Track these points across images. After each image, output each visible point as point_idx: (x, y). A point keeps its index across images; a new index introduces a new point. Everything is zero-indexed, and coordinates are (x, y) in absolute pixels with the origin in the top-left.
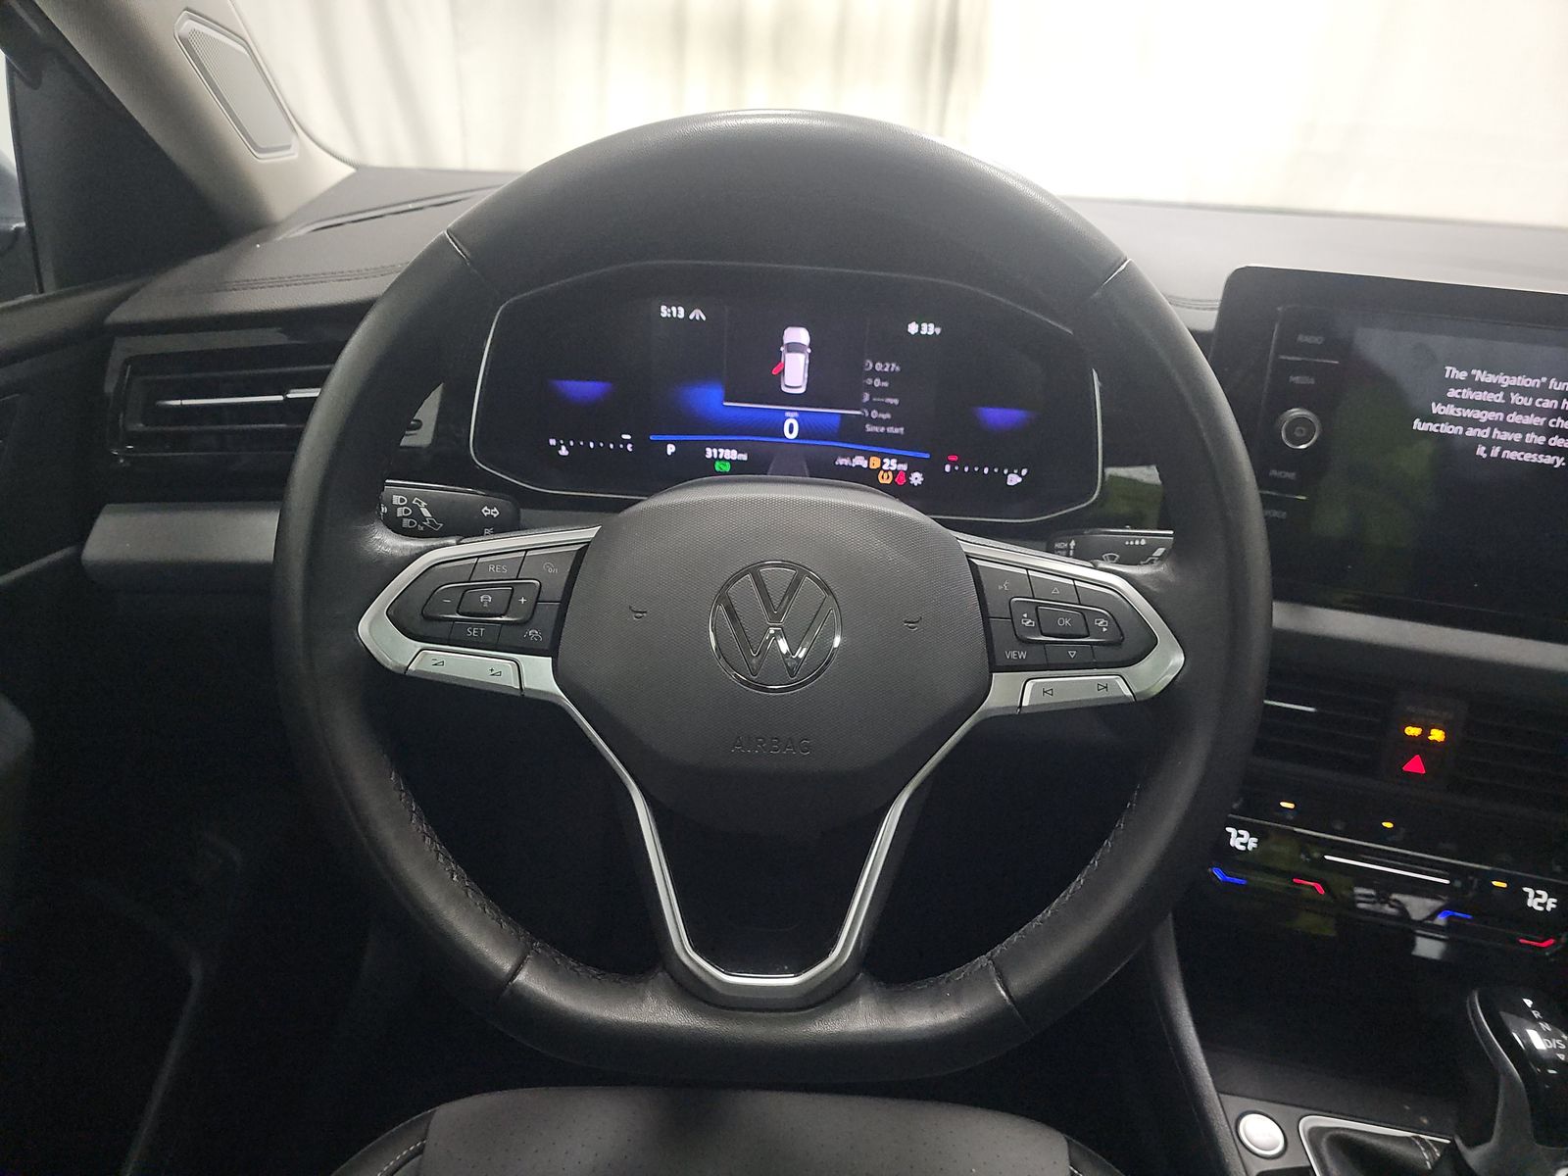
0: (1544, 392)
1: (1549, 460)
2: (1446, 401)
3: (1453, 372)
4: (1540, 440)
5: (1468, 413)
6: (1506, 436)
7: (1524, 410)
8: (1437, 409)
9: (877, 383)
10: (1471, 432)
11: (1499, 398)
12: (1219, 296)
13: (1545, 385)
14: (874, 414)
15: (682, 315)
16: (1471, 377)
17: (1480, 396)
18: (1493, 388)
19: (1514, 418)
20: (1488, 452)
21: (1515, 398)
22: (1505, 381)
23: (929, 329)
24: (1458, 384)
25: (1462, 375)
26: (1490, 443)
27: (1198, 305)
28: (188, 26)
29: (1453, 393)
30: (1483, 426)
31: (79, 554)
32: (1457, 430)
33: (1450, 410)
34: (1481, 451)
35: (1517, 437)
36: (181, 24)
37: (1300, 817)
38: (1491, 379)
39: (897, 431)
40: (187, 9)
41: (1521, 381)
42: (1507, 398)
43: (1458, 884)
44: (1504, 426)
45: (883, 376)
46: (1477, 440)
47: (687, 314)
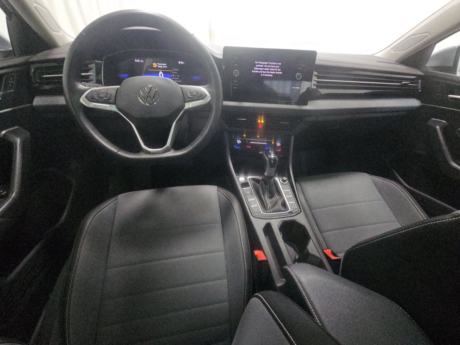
0: (268, 65)
1: (270, 75)
2: (256, 67)
3: (256, 62)
4: (269, 72)
5: (259, 69)
6: (264, 72)
7: (266, 68)
8: (255, 68)
9: (175, 73)
10: (260, 72)
11: (262, 66)
12: (222, 54)
13: (269, 63)
14: (176, 78)
15: (139, 61)
16: (259, 63)
17: (260, 66)
18: (262, 64)
19: (265, 69)
20: (262, 75)
21: (265, 66)
22: (264, 63)
23: (182, 63)
24: (257, 64)
25: (258, 63)
26: (262, 73)
27: (220, 55)
28: (35, 5)
29: (257, 66)
30: (261, 71)
31: (32, 104)
32: (258, 72)
33: (257, 69)
34: (261, 75)
35: (266, 72)
36: (34, 4)
37: (247, 137)
38: (261, 63)
39: (180, 81)
40: (35, 2)
41: (265, 63)
42: (264, 66)
43: (268, 144)
44: (264, 71)
45: (176, 71)
46: (261, 73)
47: (140, 61)
